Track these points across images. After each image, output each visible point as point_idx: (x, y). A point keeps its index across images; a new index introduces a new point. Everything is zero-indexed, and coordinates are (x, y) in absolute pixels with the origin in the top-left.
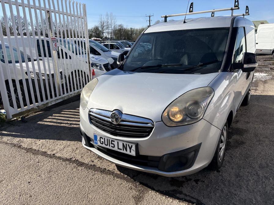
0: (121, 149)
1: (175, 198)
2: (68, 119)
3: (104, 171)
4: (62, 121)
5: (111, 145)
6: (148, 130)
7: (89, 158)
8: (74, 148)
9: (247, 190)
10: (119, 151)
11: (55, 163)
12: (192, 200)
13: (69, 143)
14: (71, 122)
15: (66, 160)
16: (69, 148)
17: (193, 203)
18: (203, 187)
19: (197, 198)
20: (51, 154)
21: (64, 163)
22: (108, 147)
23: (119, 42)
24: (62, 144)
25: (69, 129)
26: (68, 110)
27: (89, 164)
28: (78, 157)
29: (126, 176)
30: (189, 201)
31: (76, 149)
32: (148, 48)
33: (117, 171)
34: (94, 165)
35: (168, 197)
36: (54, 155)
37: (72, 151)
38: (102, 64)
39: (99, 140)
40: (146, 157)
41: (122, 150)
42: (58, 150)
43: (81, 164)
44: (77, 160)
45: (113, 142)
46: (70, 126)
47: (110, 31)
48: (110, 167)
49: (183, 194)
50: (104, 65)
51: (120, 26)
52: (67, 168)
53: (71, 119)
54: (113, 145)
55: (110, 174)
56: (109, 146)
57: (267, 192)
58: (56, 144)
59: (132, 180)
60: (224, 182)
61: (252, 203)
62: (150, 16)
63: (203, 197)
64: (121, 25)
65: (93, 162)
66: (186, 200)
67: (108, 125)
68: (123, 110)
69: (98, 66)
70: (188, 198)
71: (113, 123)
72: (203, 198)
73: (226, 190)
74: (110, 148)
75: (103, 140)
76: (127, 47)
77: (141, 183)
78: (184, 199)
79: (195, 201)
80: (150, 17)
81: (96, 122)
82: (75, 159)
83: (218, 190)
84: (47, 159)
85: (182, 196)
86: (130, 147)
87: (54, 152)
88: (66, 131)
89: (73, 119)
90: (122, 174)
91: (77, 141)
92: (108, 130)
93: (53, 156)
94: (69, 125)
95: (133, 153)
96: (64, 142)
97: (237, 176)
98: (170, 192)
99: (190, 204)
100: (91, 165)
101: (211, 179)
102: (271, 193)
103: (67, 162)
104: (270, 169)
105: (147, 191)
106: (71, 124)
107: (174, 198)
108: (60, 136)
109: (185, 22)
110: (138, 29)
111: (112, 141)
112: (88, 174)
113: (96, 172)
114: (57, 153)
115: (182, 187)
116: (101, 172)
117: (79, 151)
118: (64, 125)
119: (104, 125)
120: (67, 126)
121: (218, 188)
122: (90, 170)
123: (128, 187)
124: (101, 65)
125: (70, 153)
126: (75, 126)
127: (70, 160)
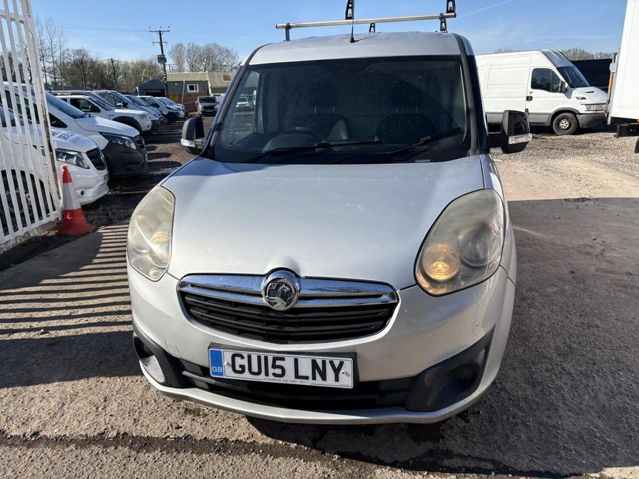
0: (307, 378)
1: (442, 472)
2: (27, 315)
3: (224, 447)
4: (11, 326)
5: (271, 371)
6: (382, 312)
7: (161, 419)
8: (98, 399)
9: (569, 410)
10: (299, 382)
11: (54, 458)
12: (483, 465)
13: (69, 386)
14: (43, 324)
15: (86, 442)
16: (78, 404)
17: (488, 472)
18: (484, 426)
19: (490, 457)
20: (24, 435)
21: (86, 453)
22: (262, 378)
23: (94, 92)
24: (46, 395)
25: (50, 345)
26: (15, 288)
27: (169, 437)
28: (126, 425)
29: (295, 445)
30: (477, 471)
31: (105, 401)
32: (170, 108)
33: (262, 439)
34: (187, 437)
35: (428, 474)
36: (36, 434)
37: (94, 409)
38: (84, 150)
39: (228, 364)
40: (374, 386)
41: (311, 377)
42: (45, 417)
43: (146, 444)
44: (125, 434)
45: (278, 363)
46: (44, 336)
47: (51, 65)
48: (235, 431)
49: (454, 455)
50: (88, 153)
51: (78, 52)
52: (107, 468)
53: (40, 315)
54: (279, 371)
55: (247, 452)
56: (267, 374)
57: (604, 406)
58: (27, 399)
59: (314, 451)
60: (516, 403)
61: (596, 437)
62: (160, 32)
63: (501, 451)
64: (81, 51)
65: (179, 427)
66: (469, 470)
67: (257, 317)
68: (301, 269)
69: (72, 156)
70: (472, 464)
71: (274, 307)
72: (501, 454)
73: (531, 421)
74: (271, 379)
75: (245, 362)
76: (119, 107)
77: (343, 455)
78: (464, 469)
79: (490, 466)
80: (160, 35)
81: (210, 312)
82: (118, 434)
83: (516, 424)
84: (19, 453)
85: (456, 462)
86: (337, 366)
87: (34, 426)
88: (41, 354)
89: (47, 314)
90: (280, 442)
91: (93, 376)
92: (257, 330)
93: (35, 440)
94: (42, 334)
95: (346, 382)
96: (53, 387)
97: (534, 384)
98: (424, 459)
99: (484, 476)
100: (177, 439)
101: (488, 402)
102: (612, 407)
103: (95, 448)
104: (579, 355)
105: (371, 473)
106: (47, 329)
107: (440, 471)
108: (29, 372)
109: (353, 41)
110: (129, 62)
111: (275, 359)
112: (182, 468)
113: (204, 456)
114: (44, 425)
115: (443, 437)
116: (218, 450)
117: (115, 404)
118: (24, 335)
119: (238, 318)
120: (37, 337)
121: (514, 420)
122: (182, 454)
123: (316, 474)
124: (79, 153)
125: (91, 417)
126: (63, 333)
127: (100, 439)
